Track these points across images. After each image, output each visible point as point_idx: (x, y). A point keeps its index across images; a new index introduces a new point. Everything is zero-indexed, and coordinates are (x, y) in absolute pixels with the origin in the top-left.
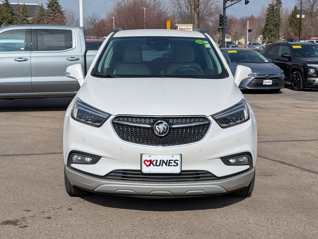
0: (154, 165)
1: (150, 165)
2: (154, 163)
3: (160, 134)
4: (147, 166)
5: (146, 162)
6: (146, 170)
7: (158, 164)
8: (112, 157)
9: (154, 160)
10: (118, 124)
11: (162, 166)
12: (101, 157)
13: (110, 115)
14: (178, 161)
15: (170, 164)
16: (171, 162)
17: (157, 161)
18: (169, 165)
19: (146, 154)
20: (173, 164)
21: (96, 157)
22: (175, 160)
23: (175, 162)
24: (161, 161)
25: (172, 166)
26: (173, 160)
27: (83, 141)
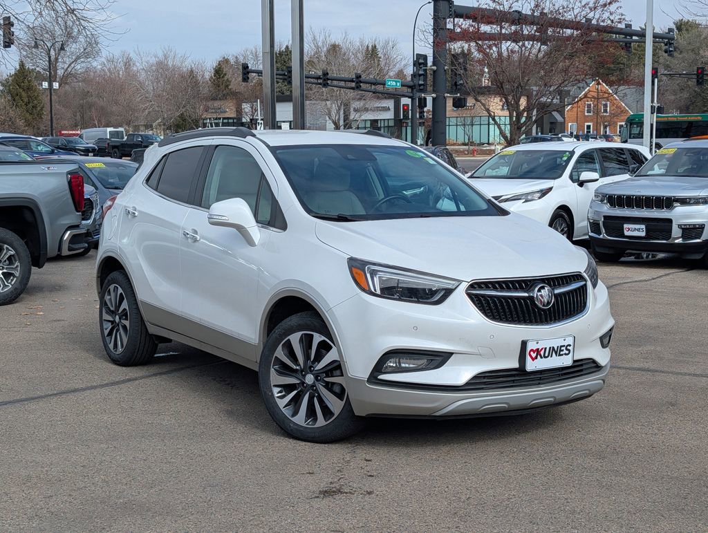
0: (541, 358)
1: (536, 358)
2: (542, 353)
3: (544, 305)
4: (533, 359)
5: (532, 353)
6: (531, 366)
7: (546, 355)
8: (476, 351)
9: (542, 349)
10: (476, 295)
11: (551, 356)
12: (452, 354)
13: (460, 282)
14: (570, 345)
15: (561, 353)
16: (562, 348)
17: (546, 349)
18: (560, 355)
19: (533, 340)
20: (565, 352)
21: (442, 356)
22: (567, 346)
23: (567, 349)
24: (550, 348)
25: (562, 355)
26: (564, 346)
27: (416, 330)
